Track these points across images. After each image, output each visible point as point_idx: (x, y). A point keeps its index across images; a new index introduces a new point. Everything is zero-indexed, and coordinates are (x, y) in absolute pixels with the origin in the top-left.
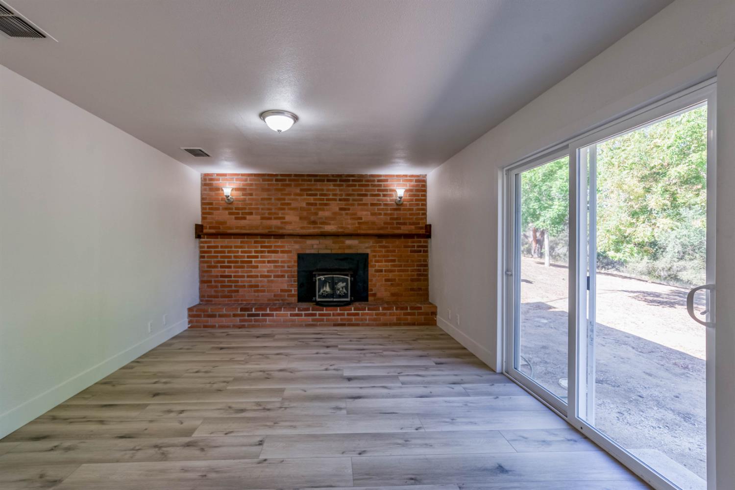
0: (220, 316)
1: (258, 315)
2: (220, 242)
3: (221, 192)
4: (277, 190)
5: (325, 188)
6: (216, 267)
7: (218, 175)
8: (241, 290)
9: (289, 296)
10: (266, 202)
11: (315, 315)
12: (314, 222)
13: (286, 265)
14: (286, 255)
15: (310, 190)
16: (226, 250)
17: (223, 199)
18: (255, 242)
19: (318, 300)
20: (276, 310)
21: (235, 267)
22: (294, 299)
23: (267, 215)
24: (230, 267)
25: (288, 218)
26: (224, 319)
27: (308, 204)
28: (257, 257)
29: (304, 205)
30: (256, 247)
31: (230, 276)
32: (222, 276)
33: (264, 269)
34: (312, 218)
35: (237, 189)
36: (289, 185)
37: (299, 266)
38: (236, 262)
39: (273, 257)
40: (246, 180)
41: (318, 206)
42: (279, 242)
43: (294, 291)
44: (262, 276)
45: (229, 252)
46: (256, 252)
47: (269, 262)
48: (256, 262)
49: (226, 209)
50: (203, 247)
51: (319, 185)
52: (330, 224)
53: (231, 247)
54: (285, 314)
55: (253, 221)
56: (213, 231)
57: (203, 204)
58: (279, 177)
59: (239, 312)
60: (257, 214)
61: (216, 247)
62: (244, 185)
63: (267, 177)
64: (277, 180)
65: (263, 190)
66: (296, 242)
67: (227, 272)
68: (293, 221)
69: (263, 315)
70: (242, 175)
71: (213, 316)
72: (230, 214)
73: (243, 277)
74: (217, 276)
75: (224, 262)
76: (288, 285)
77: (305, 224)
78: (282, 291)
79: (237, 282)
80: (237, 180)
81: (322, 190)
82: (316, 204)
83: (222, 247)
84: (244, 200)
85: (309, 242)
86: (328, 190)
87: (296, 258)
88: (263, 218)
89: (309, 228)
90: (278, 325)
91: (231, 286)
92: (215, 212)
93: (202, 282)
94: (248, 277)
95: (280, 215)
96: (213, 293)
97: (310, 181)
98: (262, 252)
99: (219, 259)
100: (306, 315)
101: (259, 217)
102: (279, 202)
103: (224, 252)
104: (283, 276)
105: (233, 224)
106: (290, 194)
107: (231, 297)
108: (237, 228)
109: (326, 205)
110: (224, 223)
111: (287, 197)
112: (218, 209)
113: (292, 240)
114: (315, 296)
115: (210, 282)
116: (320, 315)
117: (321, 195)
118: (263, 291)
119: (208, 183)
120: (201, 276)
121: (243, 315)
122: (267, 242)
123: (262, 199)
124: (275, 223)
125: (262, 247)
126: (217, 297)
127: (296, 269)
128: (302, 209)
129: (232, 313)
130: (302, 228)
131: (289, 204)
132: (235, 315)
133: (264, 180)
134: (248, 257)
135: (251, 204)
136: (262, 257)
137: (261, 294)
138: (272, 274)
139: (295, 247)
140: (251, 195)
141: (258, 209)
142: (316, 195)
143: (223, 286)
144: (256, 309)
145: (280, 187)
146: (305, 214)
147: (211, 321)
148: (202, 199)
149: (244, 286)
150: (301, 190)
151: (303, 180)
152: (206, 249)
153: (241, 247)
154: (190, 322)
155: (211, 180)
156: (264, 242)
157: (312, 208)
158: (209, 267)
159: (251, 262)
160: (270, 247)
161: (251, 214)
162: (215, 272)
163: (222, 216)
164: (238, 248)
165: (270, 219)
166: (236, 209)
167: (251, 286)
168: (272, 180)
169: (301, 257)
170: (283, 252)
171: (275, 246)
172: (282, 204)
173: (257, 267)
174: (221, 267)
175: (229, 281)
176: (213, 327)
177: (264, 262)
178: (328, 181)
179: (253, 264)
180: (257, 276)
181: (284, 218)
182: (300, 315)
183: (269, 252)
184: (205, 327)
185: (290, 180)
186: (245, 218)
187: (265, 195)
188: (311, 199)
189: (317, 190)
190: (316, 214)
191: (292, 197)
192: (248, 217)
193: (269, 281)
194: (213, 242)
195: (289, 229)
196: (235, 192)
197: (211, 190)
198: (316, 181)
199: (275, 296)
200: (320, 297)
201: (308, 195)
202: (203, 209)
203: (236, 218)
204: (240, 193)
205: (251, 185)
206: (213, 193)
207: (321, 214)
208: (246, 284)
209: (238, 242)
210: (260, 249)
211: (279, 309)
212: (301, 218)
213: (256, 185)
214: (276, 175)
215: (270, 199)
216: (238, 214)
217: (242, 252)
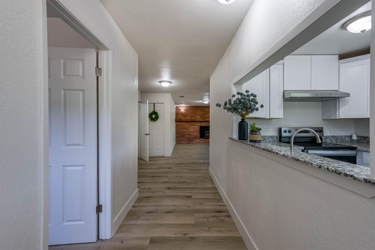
0: (183, 141)
1: (192, 141)
2: (181, 123)
3: (181, 111)
4: (194, 110)
5: (206, 109)
6: (180, 129)
7: (180, 106)
8: (186, 135)
9: (198, 136)
10: (191, 113)
11: (205, 141)
12: (204, 118)
13: (197, 129)
14: (197, 126)
15: (203, 110)
16: (182, 125)
17: (181, 112)
18: (189, 123)
19: (206, 137)
20: (196, 139)
21: (184, 129)
22: (199, 137)
23: (192, 116)
24: (183, 129)
25: (197, 117)
26: (184, 142)
27: (202, 114)
28: (190, 127)
29: (201, 114)
30: (190, 124)
31: (183, 132)
32: (181, 132)
33: (191, 130)
34: (203, 117)
35: (184, 110)
36: (197, 109)
37: (200, 129)
38: (185, 128)
39: (194, 127)
40: (186, 108)
41: (205, 114)
42: (195, 123)
43: (199, 135)
44: (191, 132)
45: (183, 126)
46: (190, 126)
47: (193, 128)
48: (190, 128)
49: (182, 115)
50: (176, 124)
51: (205, 109)
52: (207, 119)
53: (183, 124)
54: (198, 140)
55: (188, 118)
56: (178, 120)
57: (176, 114)
58: (195, 107)
59: (187, 140)
60: (189, 116)
61: (180, 124)
62: (186, 109)
63: (192, 107)
64: (194, 108)
65: (191, 110)
66: (199, 123)
67: (182, 131)
68: (198, 118)
69: (193, 141)
70: (186, 106)
71: (181, 141)
72: (183, 116)
73: (186, 132)
74: (180, 132)
75: (182, 128)
76: (197, 134)
77: (201, 119)
78: (196, 135)
79: (185, 133)
80: (185, 107)
81: (206, 110)
82: (204, 114)
83: (181, 124)
84: (186, 113)
85: (203, 123)
86: (207, 110)
87: (199, 127)
88: (191, 117)
89: (202, 120)
90: (197, 143)
91: (183, 134)
92: (179, 116)
93: (176, 133)
94: (188, 132)
95: (195, 116)
96: (179, 136)
97: (203, 108)
98: (191, 126)
99: (180, 127)
100: (203, 141)
101: (190, 117)
102: (195, 113)
103: (182, 126)
104: (196, 132)
105: (183, 119)
106: (197, 111)
107: (183, 137)
108: (184, 120)
109: (206, 114)
110: (181, 118)
111: (197, 112)
112: (180, 115)
113: (198, 123)
114: (205, 136)
115: (178, 133)
116: (207, 141)
117: (205, 111)
118: (191, 135)
119: (177, 109)
120: (176, 131)
121: (188, 141)
122: (192, 123)
123: (191, 112)
124: (194, 118)
125: (191, 124)
126: (180, 137)
127: (199, 130)
128: (200, 115)
129: (186, 140)
130: (201, 120)
131: (197, 114)
132: (186, 141)
133: (191, 108)
134: (188, 127)
135: (188, 114)
136: (191, 127)
137: (191, 136)
138: (194, 131)
139: (199, 124)
140: (188, 111)
141: (189, 115)
142: (204, 111)
143: (181, 134)
144: (191, 139)
145: (195, 109)
146: (201, 116)
147: (181, 142)
148: (176, 112)
149: (186, 134)
150: (200, 110)
151: (201, 108)
152: (177, 125)
153: (186, 124)
154: (176, 142)
155: (178, 108)
156: (191, 123)
157: (203, 115)
158: (178, 129)
159: (188, 128)
160: (193, 124)
161: (188, 116)
162: (180, 130)
163: (180, 117)
164: (185, 125)
165: (193, 117)
166: (184, 115)
167: (188, 134)
168: (193, 108)
169: (201, 127)
170: (196, 126)
171: (194, 124)
172: (196, 114)
173: (190, 129)
174: (181, 129)
175: (183, 133)
176: (181, 143)
177: (191, 128)
178: (207, 108)
179: (189, 129)
180: (190, 132)
181: (196, 117)
182: (202, 141)
183: (193, 126)
184: (179, 143)
185: (198, 108)
186: (186, 117)
187: (191, 111)
188: (203, 112)
189: (204, 110)
190: (204, 116)
191: (198, 112)
192: (187, 117)
193: (193, 133)
194: (179, 123)
195: (197, 120)
196: (184, 111)
197: (178, 110)
198: (204, 108)
199: (194, 136)
200: (206, 136)
201: (202, 111)
202: (176, 115)
203: (184, 117)
204: (185, 111)
205: (188, 109)
206: (178, 111)
207: (205, 116)
208: (187, 134)
209: (185, 123)
210: (190, 125)
211: (197, 139)
212: (200, 117)
213: (189, 109)
214: (194, 106)
215: (192, 112)
216: (185, 116)
217: (186, 126)
